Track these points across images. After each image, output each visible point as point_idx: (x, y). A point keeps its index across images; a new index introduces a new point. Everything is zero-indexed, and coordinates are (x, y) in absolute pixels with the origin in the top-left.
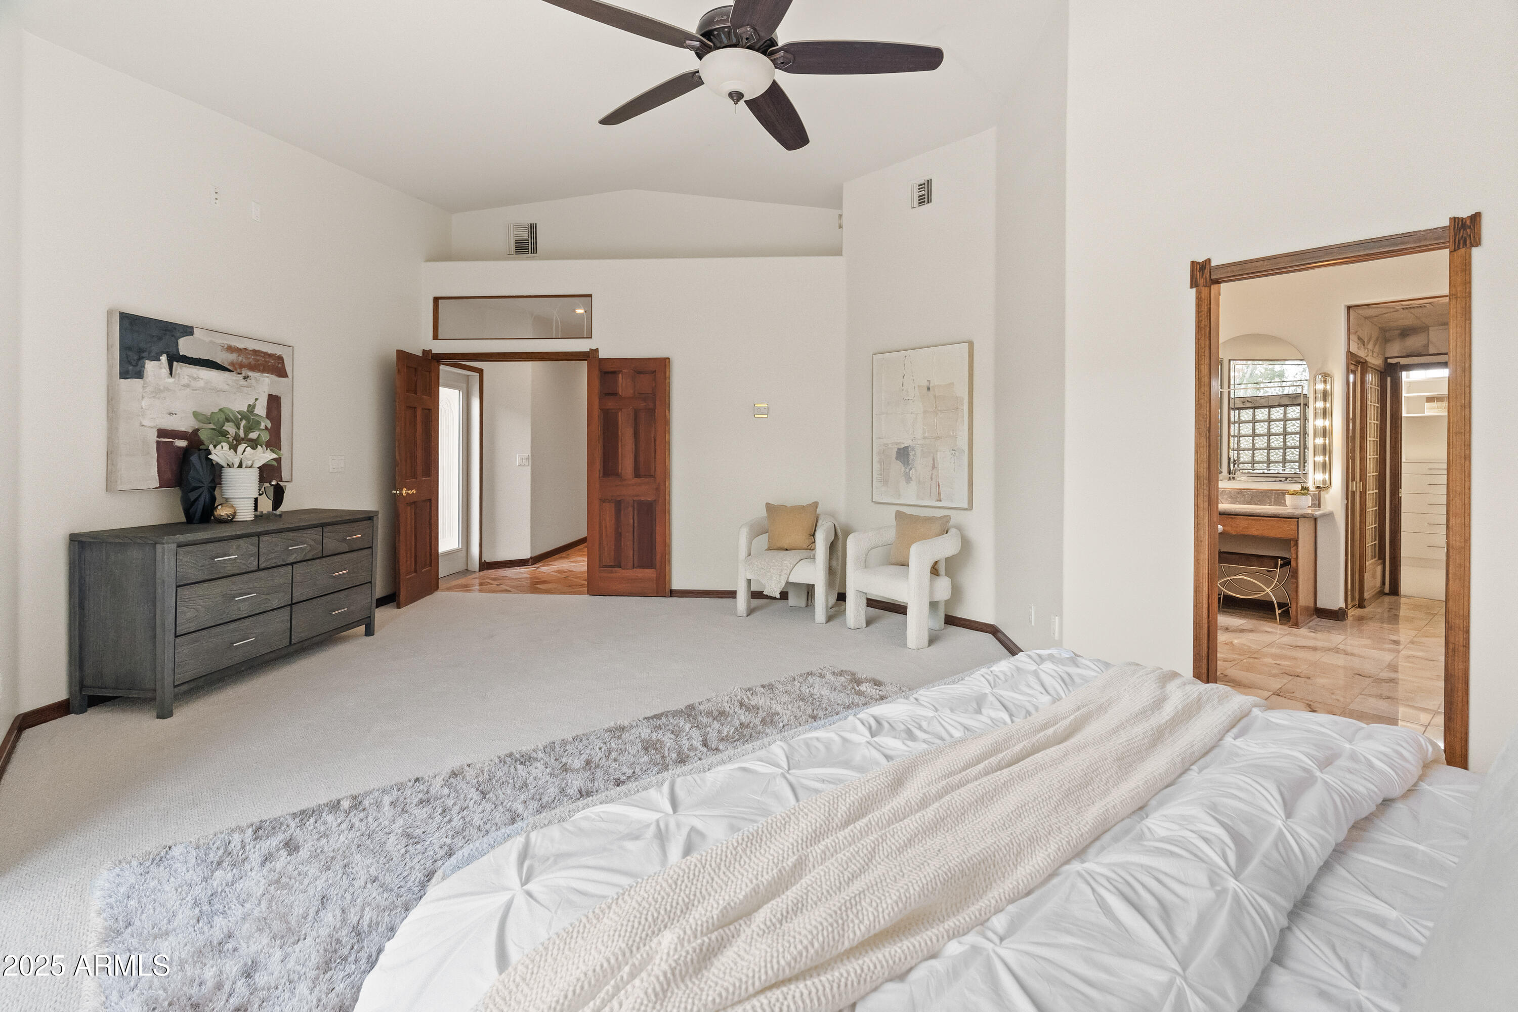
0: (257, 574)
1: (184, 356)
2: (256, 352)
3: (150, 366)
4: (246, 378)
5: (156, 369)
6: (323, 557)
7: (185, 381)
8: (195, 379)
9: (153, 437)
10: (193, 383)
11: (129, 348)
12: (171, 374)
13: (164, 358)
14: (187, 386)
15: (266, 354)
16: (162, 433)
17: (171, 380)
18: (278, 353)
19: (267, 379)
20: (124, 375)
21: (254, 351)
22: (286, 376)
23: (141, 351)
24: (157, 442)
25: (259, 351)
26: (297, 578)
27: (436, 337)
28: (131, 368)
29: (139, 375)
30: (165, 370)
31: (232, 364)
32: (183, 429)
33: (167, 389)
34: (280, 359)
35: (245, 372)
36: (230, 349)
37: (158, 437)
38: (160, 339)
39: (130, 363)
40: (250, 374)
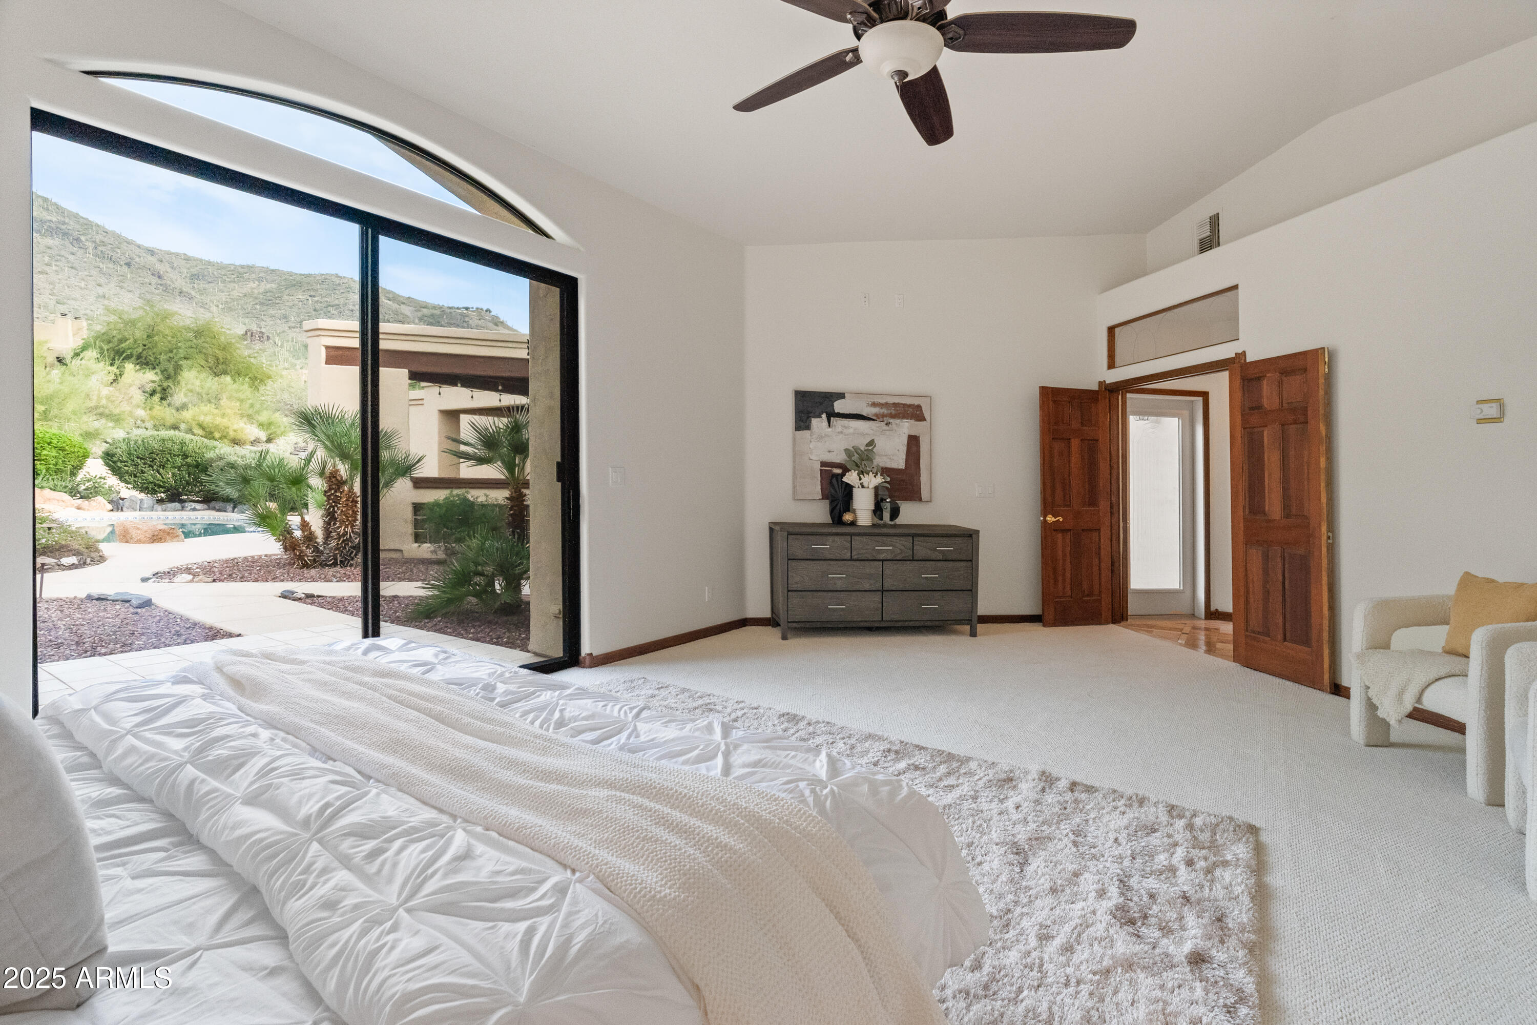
0: (850, 563)
1: (839, 413)
2: (895, 405)
3: (815, 422)
4: (887, 424)
5: (819, 424)
6: (913, 560)
7: (839, 429)
8: (846, 428)
9: (818, 466)
10: (845, 431)
11: (802, 412)
12: (829, 426)
13: (824, 416)
14: (841, 432)
15: (904, 405)
16: (823, 464)
17: (830, 430)
18: (916, 404)
19: (907, 424)
20: (798, 428)
21: (894, 404)
22: (924, 420)
23: (809, 413)
24: (821, 470)
25: (898, 404)
26: (887, 572)
27: (1111, 365)
28: (802, 424)
29: (808, 428)
30: (825, 423)
31: (876, 415)
32: (838, 461)
33: (827, 436)
34: (919, 407)
35: (886, 420)
36: (874, 405)
37: (821, 466)
38: (821, 404)
39: (802, 421)
40: (891, 421)
